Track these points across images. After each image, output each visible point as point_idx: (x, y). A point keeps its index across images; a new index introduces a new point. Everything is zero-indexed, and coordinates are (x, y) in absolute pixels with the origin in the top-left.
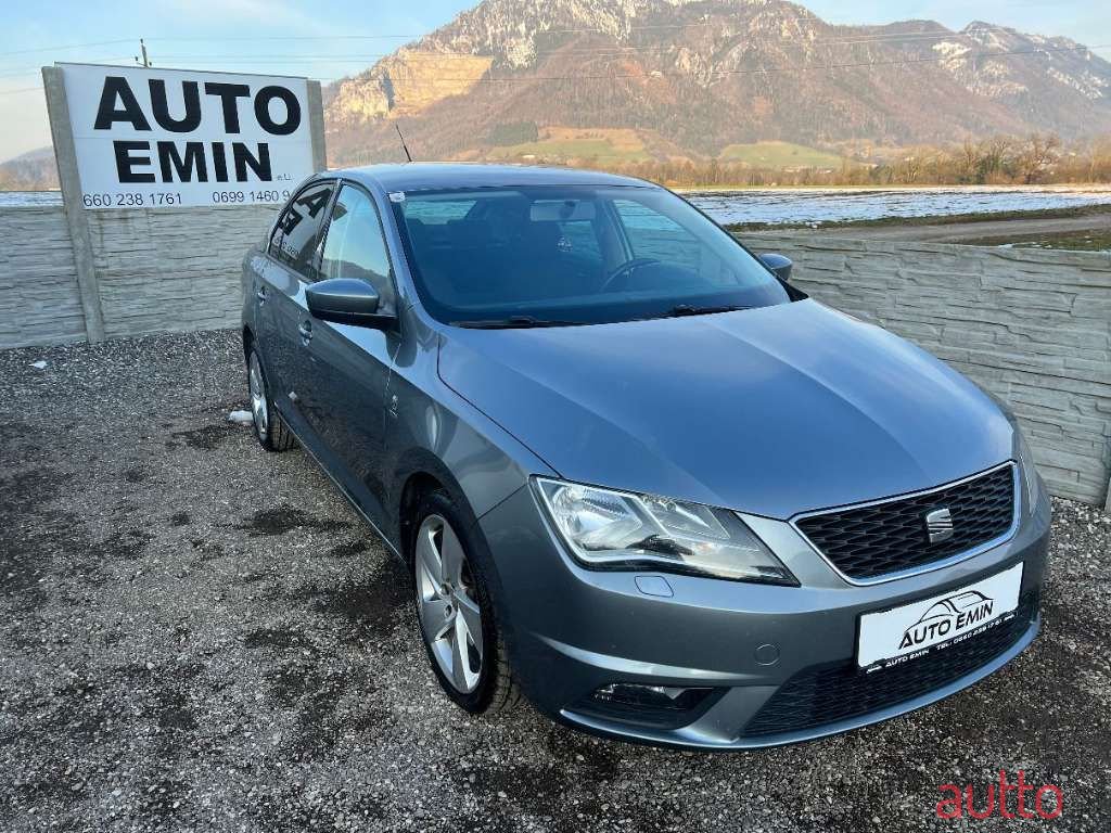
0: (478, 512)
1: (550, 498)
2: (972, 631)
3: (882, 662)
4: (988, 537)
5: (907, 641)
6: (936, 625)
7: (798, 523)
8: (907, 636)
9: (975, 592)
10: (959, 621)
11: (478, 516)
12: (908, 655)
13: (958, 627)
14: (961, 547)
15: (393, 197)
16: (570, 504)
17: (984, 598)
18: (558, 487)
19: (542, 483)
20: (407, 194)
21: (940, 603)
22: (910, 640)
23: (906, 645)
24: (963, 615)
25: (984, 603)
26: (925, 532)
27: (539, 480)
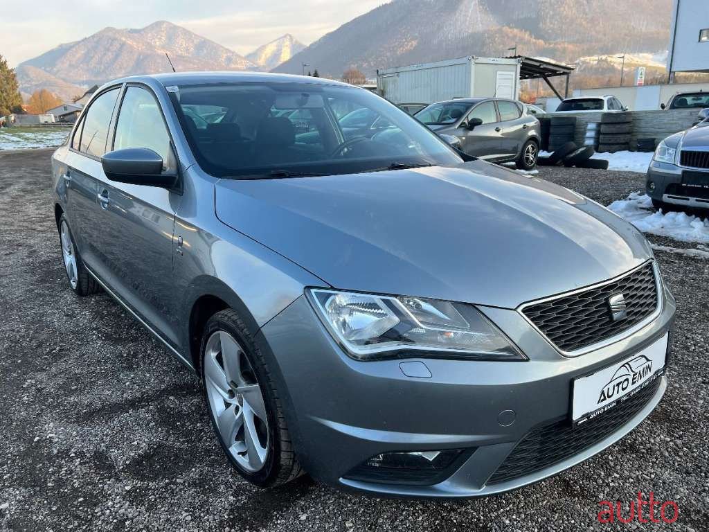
0: (260, 322)
1: (323, 304)
2: (641, 386)
3: (587, 415)
4: (645, 314)
5: (602, 398)
6: (620, 383)
7: (524, 311)
8: (603, 393)
9: (643, 356)
10: (633, 379)
11: (260, 325)
12: (604, 408)
13: (633, 383)
14: (632, 323)
15: (169, 89)
16: (339, 309)
17: (648, 360)
18: (330, 295)
19: (315, 292)
20: (180, 87)
21: (623, 366)
22: (604, 396)
23: (603, 400)
24: (636, 374)
25: (647, 364)
26: (609, 312)
27: (313, 291)
